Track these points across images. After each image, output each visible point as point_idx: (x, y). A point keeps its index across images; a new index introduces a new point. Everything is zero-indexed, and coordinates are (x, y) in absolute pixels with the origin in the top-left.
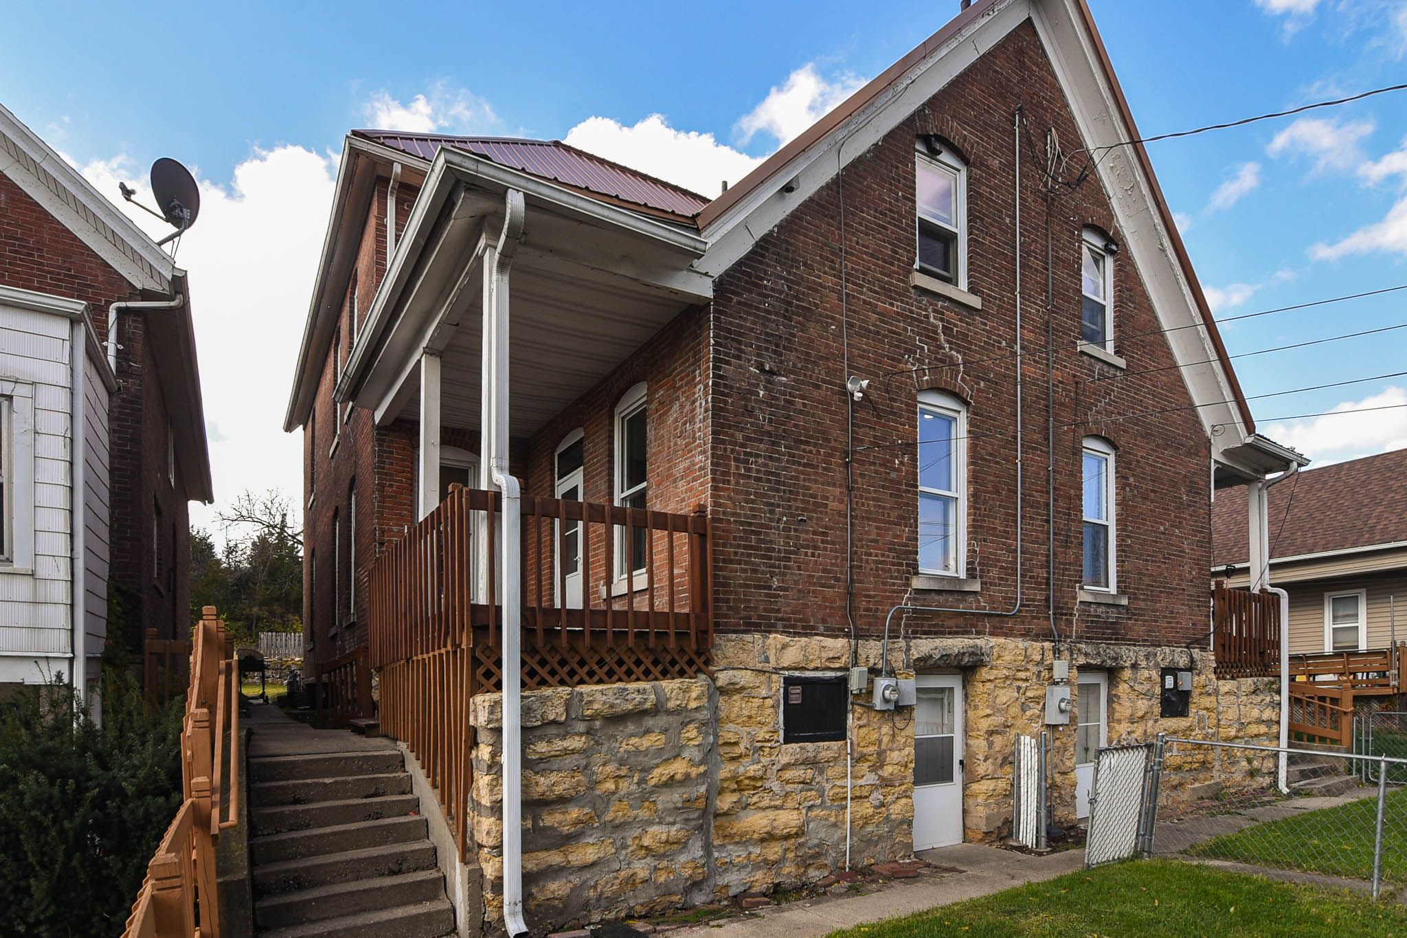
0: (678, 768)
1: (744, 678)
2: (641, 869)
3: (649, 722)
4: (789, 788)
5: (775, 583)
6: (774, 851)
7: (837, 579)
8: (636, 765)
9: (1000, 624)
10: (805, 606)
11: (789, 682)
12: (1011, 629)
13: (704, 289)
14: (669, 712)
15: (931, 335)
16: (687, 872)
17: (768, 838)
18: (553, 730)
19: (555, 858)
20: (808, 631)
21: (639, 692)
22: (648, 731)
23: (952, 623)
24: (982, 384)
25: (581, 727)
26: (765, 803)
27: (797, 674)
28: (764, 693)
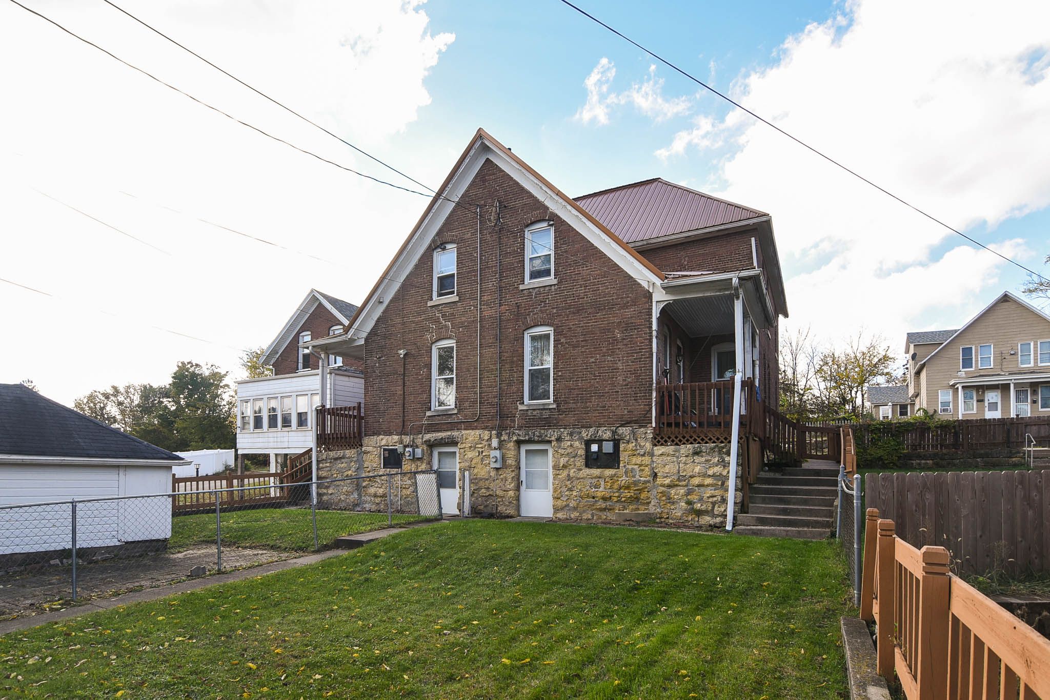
0: (350, 472)
1: (370, 449)
2: (343, 497)
3: (343, 460)
4: (383, 482)
5: (381, 420)
6: (378, 500)
7: (400, 416)
8: (340, 471)
9: (469, 426)
10: (390, 426)
11: (385, 450)
12: (476, 426)
13: (362, 342)
14: (348, 458)
15: (437, 321)
16: (352, 500)
17: (375, 496)
18: (324, 462)
19: (325, 491)
20: (390, 434)
21: (340, 453)
22: (342, 463)
23: (445, 427)
24: (461, 329)
25: (329, 461)
26: (376, 486)
27: (387, 447)
28: (375, 453)
